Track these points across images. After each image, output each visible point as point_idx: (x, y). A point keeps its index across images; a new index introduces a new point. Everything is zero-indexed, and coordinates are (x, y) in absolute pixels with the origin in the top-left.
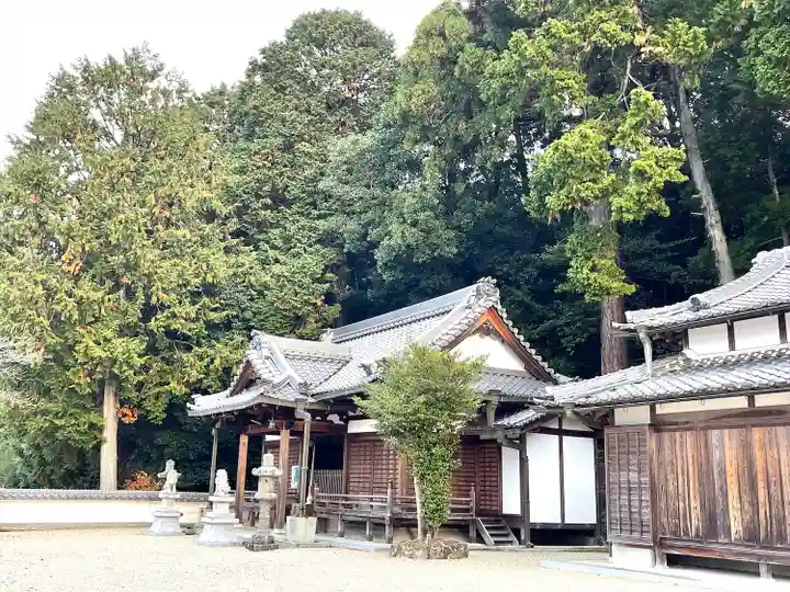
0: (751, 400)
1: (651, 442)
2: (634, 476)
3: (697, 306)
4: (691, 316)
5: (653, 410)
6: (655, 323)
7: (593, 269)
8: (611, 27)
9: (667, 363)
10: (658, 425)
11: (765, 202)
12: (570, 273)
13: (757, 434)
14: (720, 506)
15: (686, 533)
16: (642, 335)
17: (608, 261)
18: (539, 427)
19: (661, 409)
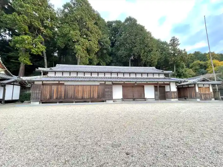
0: (59, 82)
1: (42, 87)
2: (38, 92)
3: (51, 69)
4: (50, 70)
5: (42, 82)
6: (44, 70)
7: (25, 59)
8: (37, 24)
9: (45, 76)
10: (43, 84)
11: (52, 58)
12: (19, 59)
13: (59, 86)
14: (53, 95)
15: (46, 99)
16: (42, 71)
17: (28, 59)
18: (10, 83)
19: (44, 82)
